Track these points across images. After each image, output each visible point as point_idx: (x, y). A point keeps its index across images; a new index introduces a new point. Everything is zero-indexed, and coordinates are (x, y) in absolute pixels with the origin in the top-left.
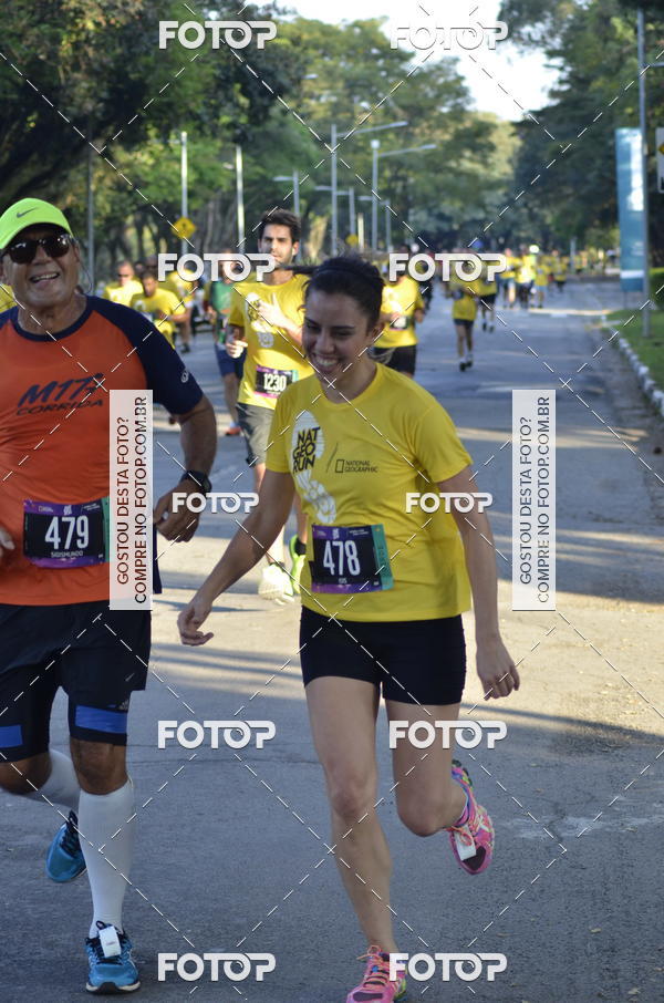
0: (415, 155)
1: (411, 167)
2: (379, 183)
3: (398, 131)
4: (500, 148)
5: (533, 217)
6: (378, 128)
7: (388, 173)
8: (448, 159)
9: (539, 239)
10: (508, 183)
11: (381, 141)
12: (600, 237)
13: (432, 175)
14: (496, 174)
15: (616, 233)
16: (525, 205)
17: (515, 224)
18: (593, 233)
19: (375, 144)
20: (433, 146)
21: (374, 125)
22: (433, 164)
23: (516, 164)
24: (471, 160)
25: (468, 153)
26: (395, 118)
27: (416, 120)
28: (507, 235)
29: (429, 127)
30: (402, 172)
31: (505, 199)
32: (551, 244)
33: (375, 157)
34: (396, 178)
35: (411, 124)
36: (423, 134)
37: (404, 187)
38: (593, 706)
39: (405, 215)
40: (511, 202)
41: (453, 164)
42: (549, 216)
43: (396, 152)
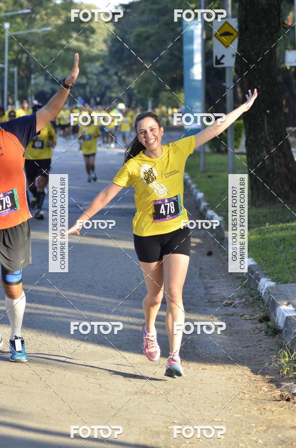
0: (37, 34)
1: (33, 43)
2: (9, 54)
3: (24, 17)
4: (98, 31)
5: (121, 83)
6: (9, 14)
7: (16, 48)
8: (60, 39)
9: (125, 99)
10: (104, 57)
11: (11, 24)
12: (169, 98)
13: (48, 50)
14: (95, 51)
15: (181, 96)
16: (116, 74)
17: (108, 88)
18: (164, 95)
19: (7, 25)
20: (49, 29)
21: (6, 11)
22: (49, 42)
23: (109, 43)
24: (77, 40)
25: (75, 35)
26: (22, 7)
27: (37, 8)
28: (102, 96)
29: (47, 14)
30: (26, 47)
31: (101, 69)
32: (134, 102)
33: (7, 35)
34: (22, 51)
35: (33, 11)
36: (42, 20)
37: (28, 58)
38: (163, 437)
39: (29, 79)
40: (105, 72)
41: (64, 42)
42: (133, 82)
43: (22, 32)
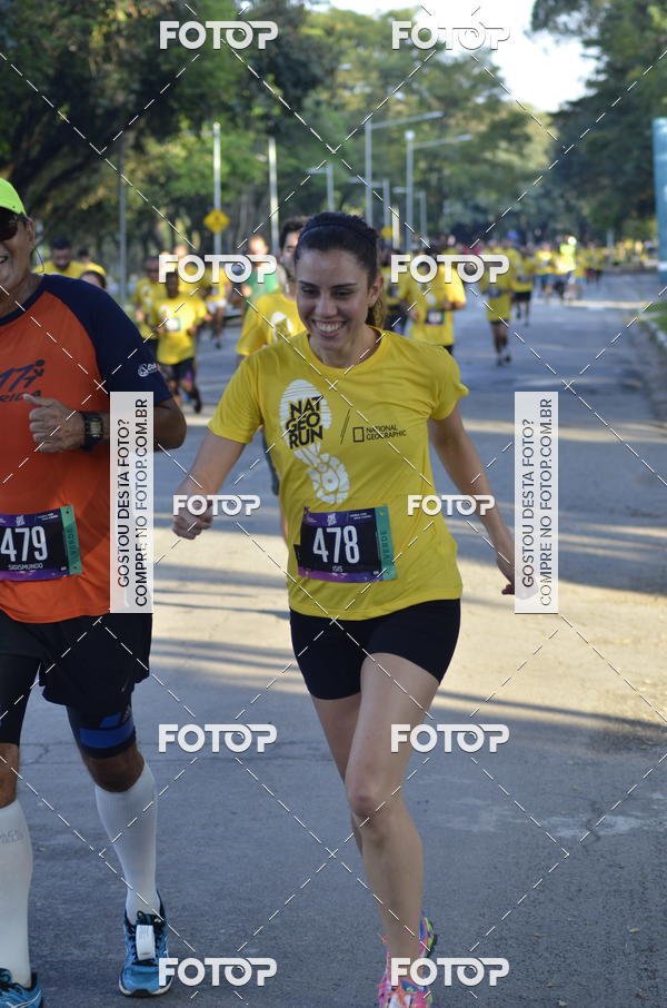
0: (450, 145)
1: (446, 159)
2: (414, 175)
3: (433, 122)
4: (537, 139)
5: (569, 209)
6: (413, 119)
7: (423, 165)
8: (483, 149)
9: (576, 230)
10: (544, 174)
11: (417, 134)
12: (637, 229)
13: (467, 167)
14: (532, 165)
15: (654, 225)
16: (562, 196)
17: (552, 216)
18: (630, 224)
19: (410, 135)
20: (467, 138)
21: (409, 116)
22: (469, 155)
23: (552, 155)
24: (507, 151)
25: (503, 144)
26: (430, 109)
27: (451, 111)
28: (544, 227)
29: (465, 118)
30: (437, 164)
31: (541, 191)
32: (587, 236)
33: (410, 148)
34: (431, 169)
35: (446, 115)
36: (458, 125)
37: (440, 179)
38: (631, 703)
39: (440, 207)
40: (547, 194)
41: (488, 155)
42: (586, 208)
43: (431, 144)
